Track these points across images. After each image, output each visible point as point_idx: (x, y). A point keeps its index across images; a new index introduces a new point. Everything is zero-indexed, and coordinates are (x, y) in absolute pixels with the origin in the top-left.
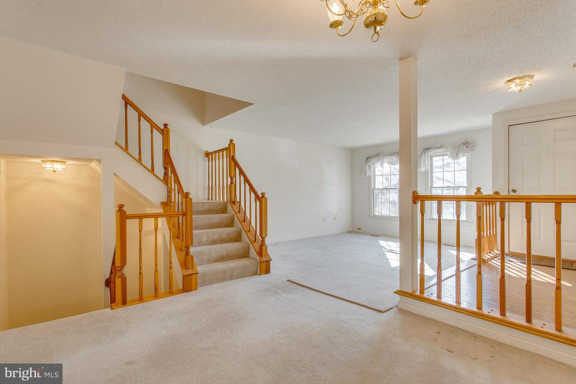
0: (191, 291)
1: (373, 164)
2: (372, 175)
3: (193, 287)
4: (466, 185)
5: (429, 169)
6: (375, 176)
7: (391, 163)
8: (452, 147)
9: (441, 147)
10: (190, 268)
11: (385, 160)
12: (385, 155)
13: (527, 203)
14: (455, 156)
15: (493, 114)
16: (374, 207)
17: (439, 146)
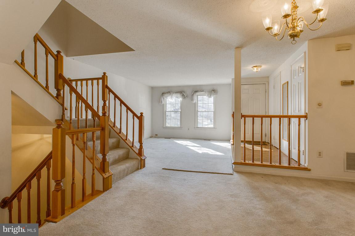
0: (108, 190)
1: (166, 97)
2: (165, 103)
3: (110, 187)
4: (213, 110)
5: (196, 102)
6: (166, 104)
7: (177, 97)
8: (208, 92)
9: (203, 91)
10: (107, 171)
11: (173, 95)
12: (174, 93)
13: (289, 118)
14: (210, 96)
15: (232, 79)
16: (166, 123)
17: (202, 90)
